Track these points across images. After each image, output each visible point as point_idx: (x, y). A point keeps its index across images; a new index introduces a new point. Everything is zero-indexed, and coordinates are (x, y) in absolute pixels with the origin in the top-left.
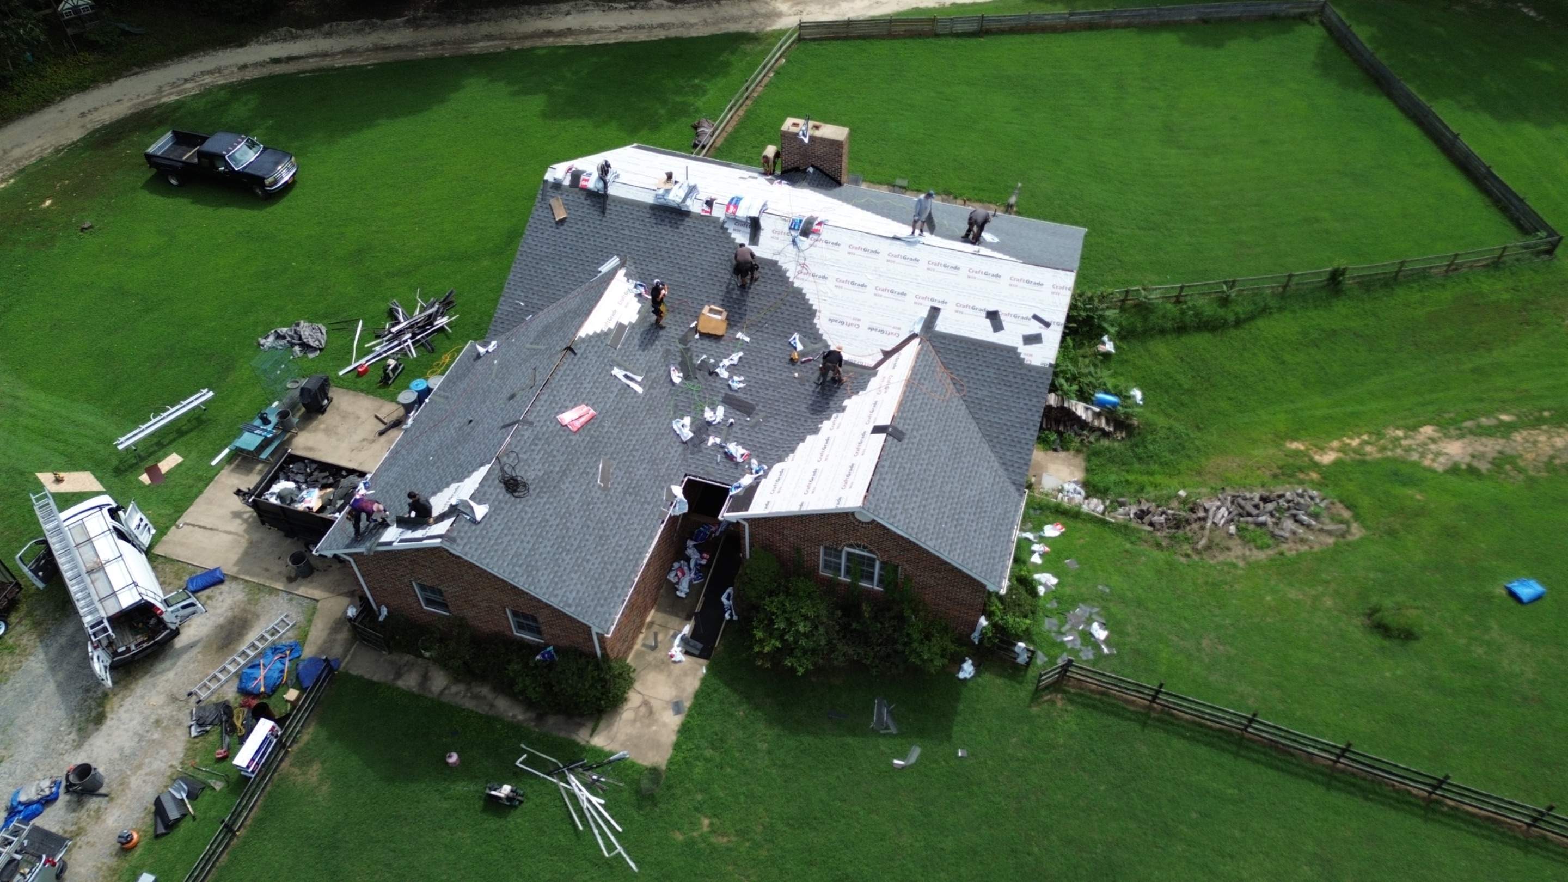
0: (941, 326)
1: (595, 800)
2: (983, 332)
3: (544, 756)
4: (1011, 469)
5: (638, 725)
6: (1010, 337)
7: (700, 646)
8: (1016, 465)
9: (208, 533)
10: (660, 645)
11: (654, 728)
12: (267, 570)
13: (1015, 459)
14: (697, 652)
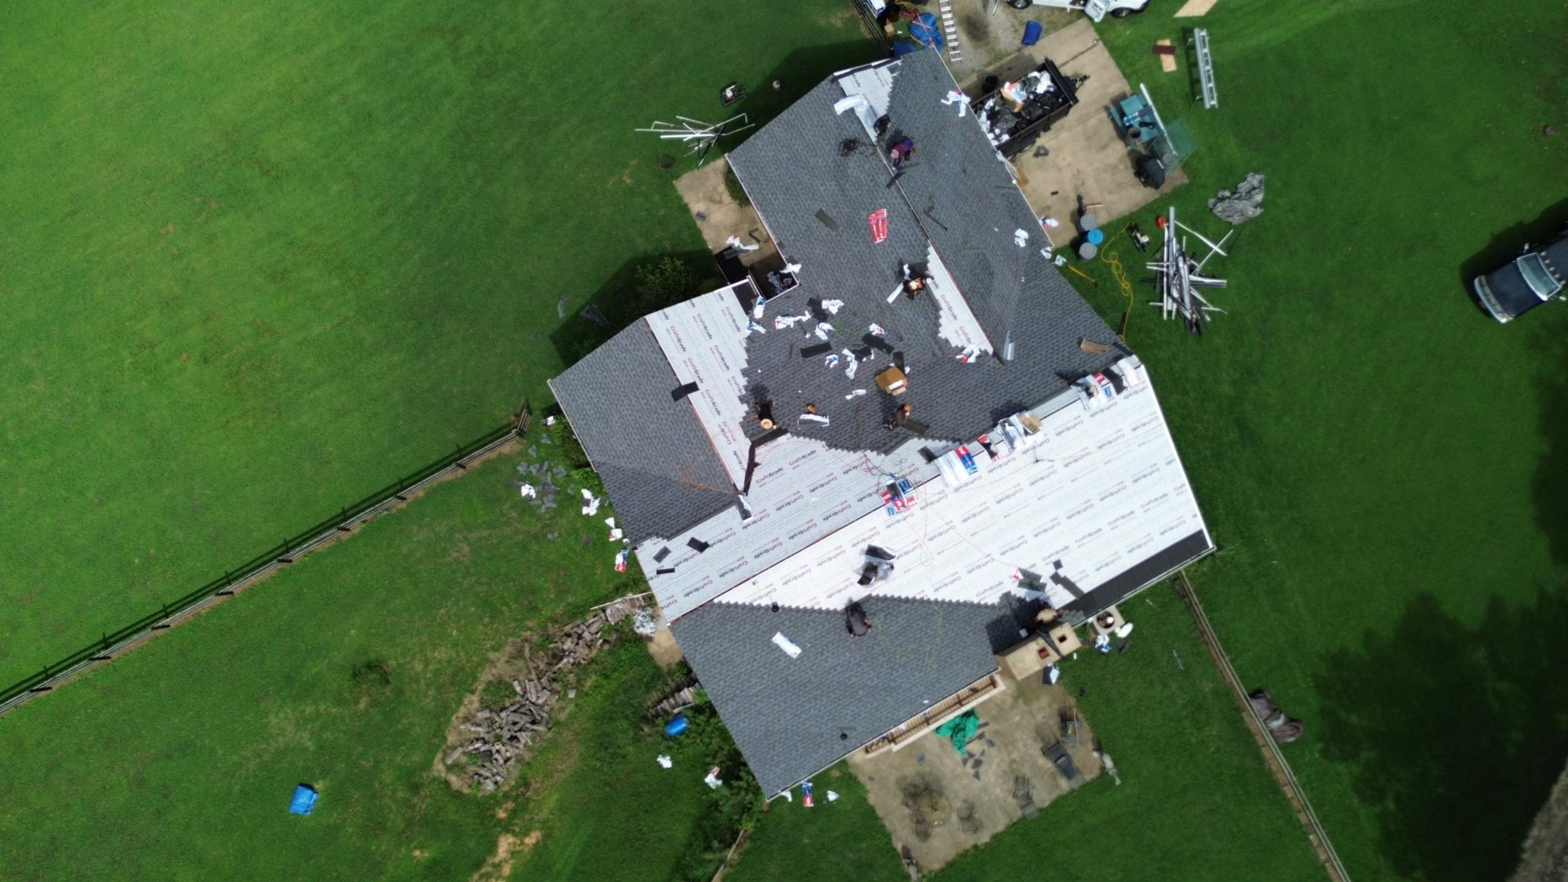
0: (733, 511)
1: (690, 136)
2: (700, 532)
3: (738, 130)
4: (612, 470)
5: (711, 189)
6: (679, 545)
7: (727, 257)
8: (611, 474)
9: (1074, 54)
10: (750, 238)
11: (701, 195)
12: (1010, 69)
13: (615, 477)
14: (725, 253)
